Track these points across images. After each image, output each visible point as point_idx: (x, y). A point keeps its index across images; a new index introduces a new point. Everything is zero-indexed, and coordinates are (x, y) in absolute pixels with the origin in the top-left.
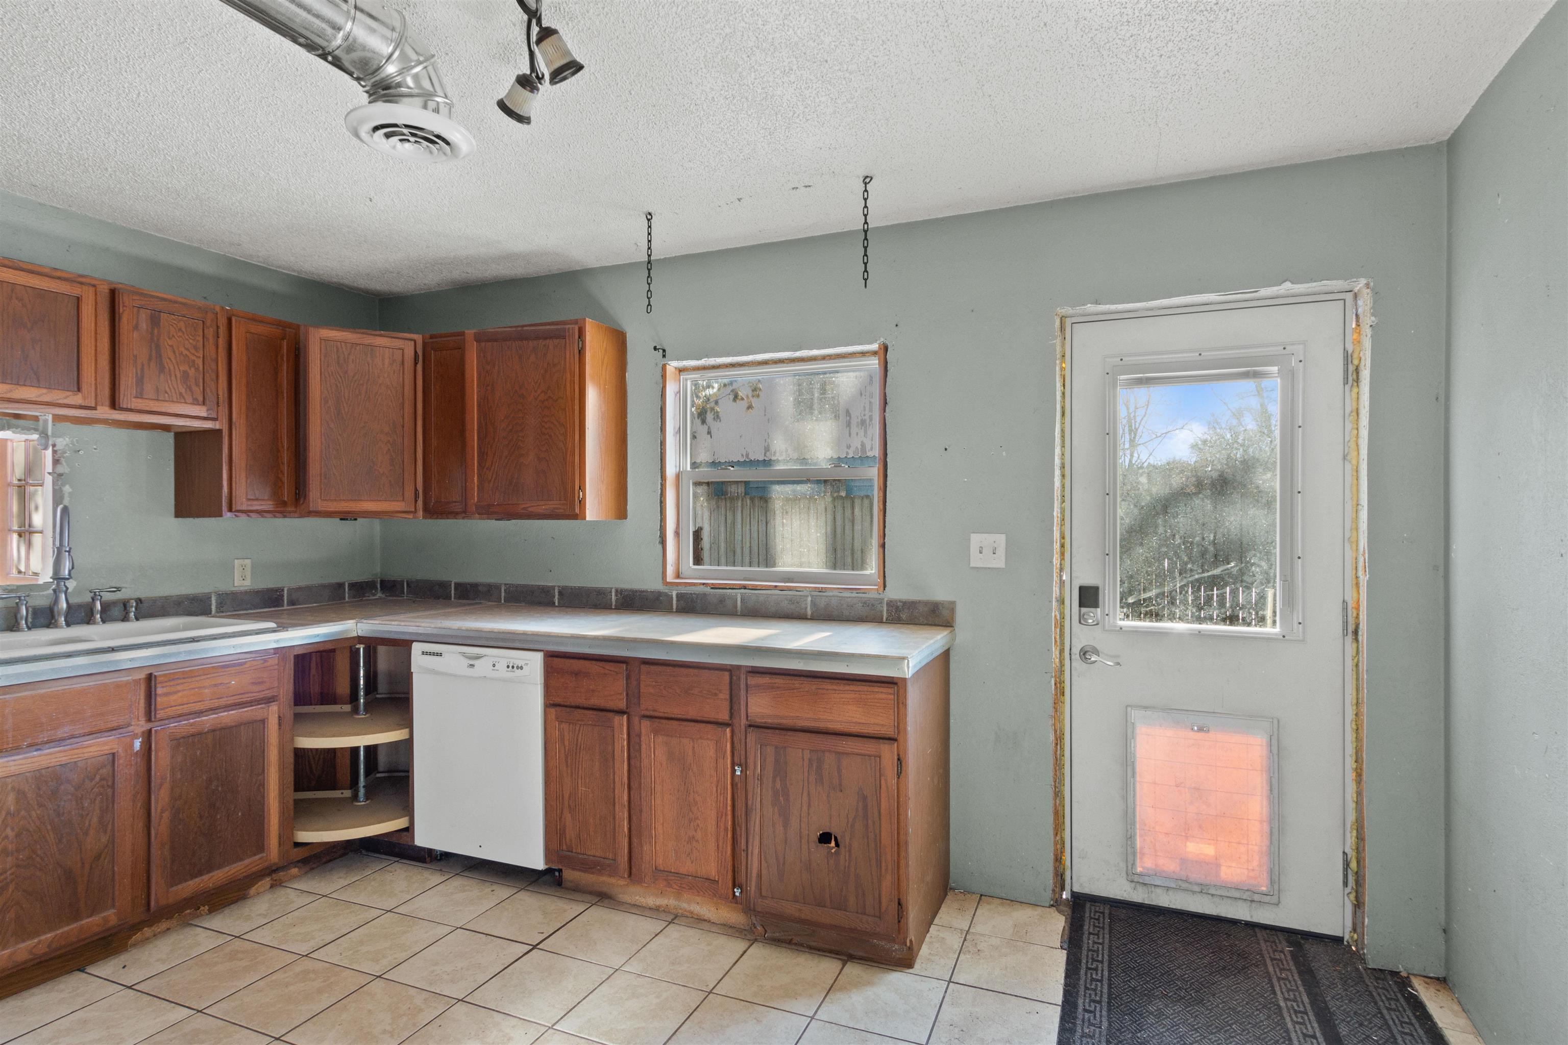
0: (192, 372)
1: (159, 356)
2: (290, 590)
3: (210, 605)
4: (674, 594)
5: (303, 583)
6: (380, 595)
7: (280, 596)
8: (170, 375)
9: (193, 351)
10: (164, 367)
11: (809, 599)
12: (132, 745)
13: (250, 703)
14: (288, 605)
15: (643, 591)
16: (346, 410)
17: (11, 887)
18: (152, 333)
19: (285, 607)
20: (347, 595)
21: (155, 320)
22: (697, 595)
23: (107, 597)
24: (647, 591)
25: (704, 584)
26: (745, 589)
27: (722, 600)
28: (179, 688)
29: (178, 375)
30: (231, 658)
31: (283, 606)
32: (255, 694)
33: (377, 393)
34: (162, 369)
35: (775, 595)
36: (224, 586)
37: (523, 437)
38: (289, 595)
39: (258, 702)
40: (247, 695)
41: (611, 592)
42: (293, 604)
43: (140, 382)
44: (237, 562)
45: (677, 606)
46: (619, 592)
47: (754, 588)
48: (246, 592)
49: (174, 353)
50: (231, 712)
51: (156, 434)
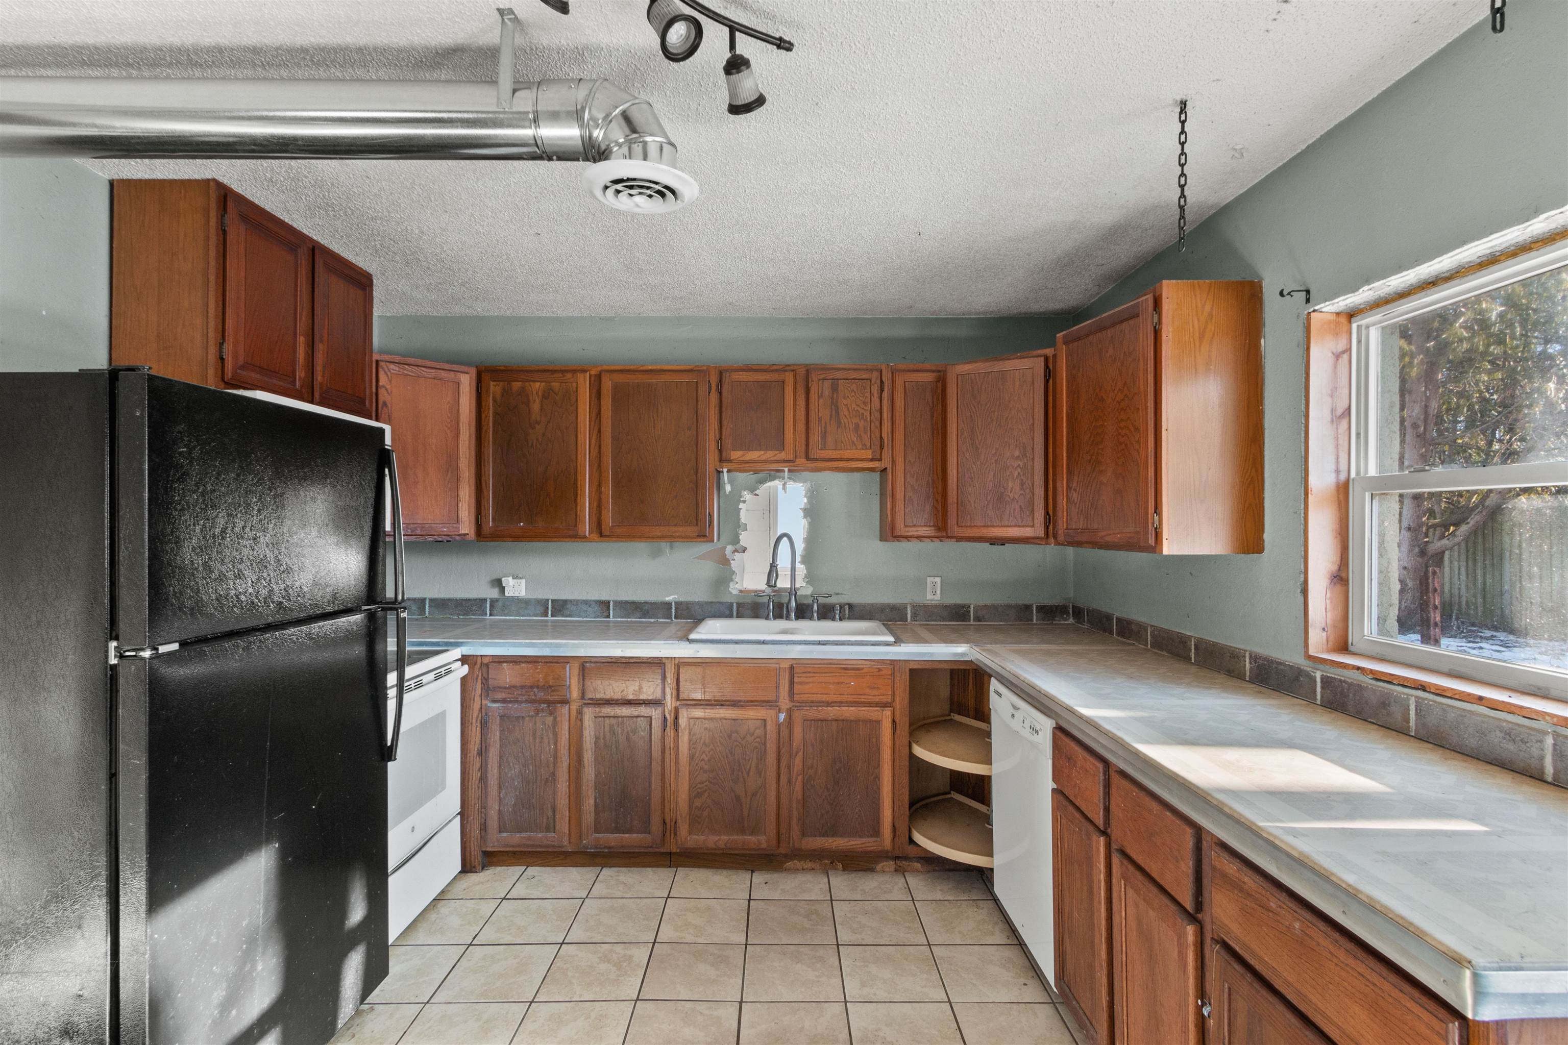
0: (862, 424)
1: (838, 413)
2: (977, 608)
3: (906, 614)
4: (1318, 675)
5: (989, 602)
6: (1071, 620)
7: (966, 611)
8: (846, 428)
9: (862, 406)
10: (841, 423)
11: (1549, 741)
12: (778, 717)
13: (870, 704)
14: (974, 620)
15: (1280, 664)
16: (980, 439)
17: (706, 794)
18: (832, 398)
19: (972, 623)
20: (1035, 617)
21: (834, 389)
22: (1350, 685)
23: (821, 600)
24: (1284, 664)
25: (1358, 668)
26: (1424, 690)
27: (1385, 703)
28: (810, 680)
29: (851, 428)
30: (855, 662)
31: (969, 621)
32: (870, 697)
33: (1007, 418)
34: (839, 424)
35: (1480, 715)
36: (918, 600)
37: (1102, 449)
38: (975, 611)
39: (877, 704)
40: (863, 697)
41: (1244, 657)
42: (979, 621)
43: (824, 436)
44: (929, 580)
45: (1322, 697)
46: (1254, 658)
47: (1441, 692)
48: (936, 606)
49: (848, 410)
50: (851, 708)
51: (867, 474)
